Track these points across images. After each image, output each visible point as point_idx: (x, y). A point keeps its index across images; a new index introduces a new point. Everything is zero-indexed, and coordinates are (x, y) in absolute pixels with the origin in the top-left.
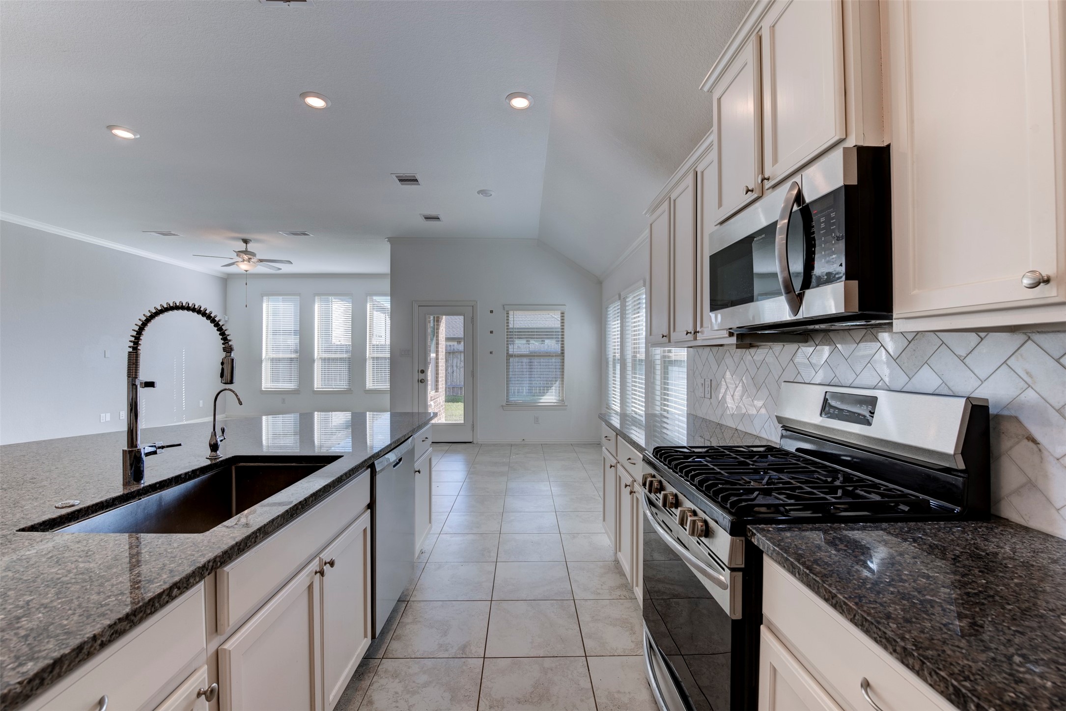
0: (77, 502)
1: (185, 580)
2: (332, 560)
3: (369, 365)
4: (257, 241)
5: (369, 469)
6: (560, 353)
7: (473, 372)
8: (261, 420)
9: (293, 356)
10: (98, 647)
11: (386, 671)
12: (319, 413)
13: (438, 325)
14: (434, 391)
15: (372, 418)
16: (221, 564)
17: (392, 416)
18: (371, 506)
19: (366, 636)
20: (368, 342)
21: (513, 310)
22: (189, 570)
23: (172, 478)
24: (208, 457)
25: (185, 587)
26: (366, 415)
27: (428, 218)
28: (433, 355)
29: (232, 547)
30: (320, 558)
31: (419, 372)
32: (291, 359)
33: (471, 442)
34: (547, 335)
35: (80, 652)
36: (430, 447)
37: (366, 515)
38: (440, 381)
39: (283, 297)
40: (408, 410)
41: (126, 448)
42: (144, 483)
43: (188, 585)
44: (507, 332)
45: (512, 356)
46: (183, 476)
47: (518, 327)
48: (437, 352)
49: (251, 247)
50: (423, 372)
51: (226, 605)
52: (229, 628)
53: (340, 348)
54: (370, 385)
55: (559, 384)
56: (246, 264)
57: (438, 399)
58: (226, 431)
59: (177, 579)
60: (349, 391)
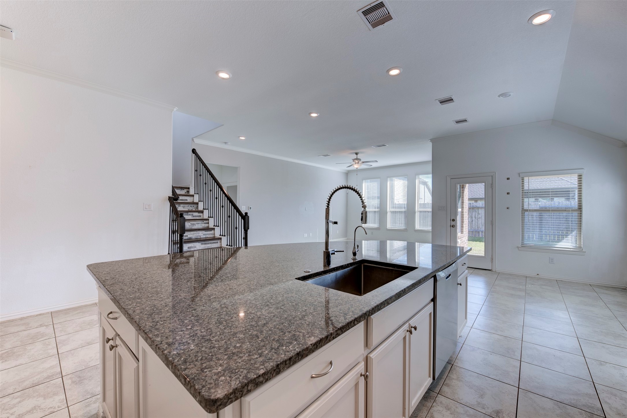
0: (310, 271)
1: (359, 318)
2: (415, 326)
3: (417, 215)
4: (362, 153)
5: (433, 278)
6: (577, 208)
7: (492, 221)
8: (362, 242)
9: (377, 210)
10: (332, 339)
11: (441, 403)
12: (390, 241)
13: (463, 190)
14: (460, 233)
15: (419, 247)
16: (371, 314)
17: (433, 246)
18: (434, 300)
19: (430, 376)
20: (416, 202)
21: (529, 176)
22: (360, 314)
23: (340, 266)
24: (352, 258)
25: (359, 321)
26: (415, 244)
27: (458, 122)
28: (460, 210)
29: (375, 307)
30: (409, 323)
31: (451, 220)
32: (375, 212)
33: (490, 270)
34: (557, 194)
35: (327, 339)
36: (466, 270)
37: (431, 305)
38: (464, 227)
39: (370, 180)
40: (444, 244)
41: (325, 250)
42: (330, 267)
43: (360, 321)
44: (522, 193)
45: (527, 210)
46: (344, 266)
47: (533, 188)
48: (462, 208)
49: (359, 156)
50: (453, 220)
51: (371, 335)
52: (373, 347)
53: (400, 206)
54: (417, 227)
55: (576, 234)
56: (357, 165)
57: (463, 238)
58: (359, 246)
59: (356, 316)
60: (405, 230)
